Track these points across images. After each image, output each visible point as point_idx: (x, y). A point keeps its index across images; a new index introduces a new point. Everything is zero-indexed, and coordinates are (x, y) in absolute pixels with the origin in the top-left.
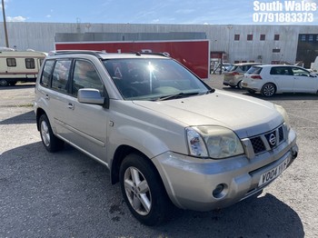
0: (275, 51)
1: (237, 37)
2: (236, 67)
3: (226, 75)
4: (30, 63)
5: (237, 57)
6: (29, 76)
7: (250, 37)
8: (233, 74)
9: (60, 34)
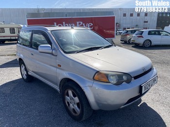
0: (145, 22)
1: (125, 15)
2: (128, 31)
3: (122, 36)
4: (12, 30)
5: (125, 26)
6: (12, 38)
7: (132, 15)
8: (126, 35)
9: (29, 13)
